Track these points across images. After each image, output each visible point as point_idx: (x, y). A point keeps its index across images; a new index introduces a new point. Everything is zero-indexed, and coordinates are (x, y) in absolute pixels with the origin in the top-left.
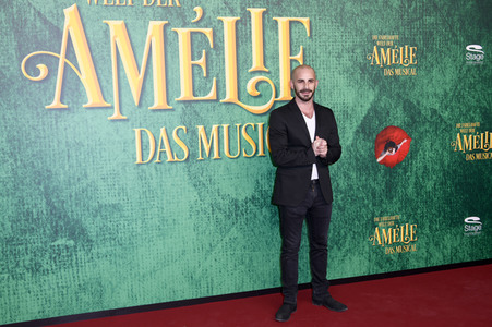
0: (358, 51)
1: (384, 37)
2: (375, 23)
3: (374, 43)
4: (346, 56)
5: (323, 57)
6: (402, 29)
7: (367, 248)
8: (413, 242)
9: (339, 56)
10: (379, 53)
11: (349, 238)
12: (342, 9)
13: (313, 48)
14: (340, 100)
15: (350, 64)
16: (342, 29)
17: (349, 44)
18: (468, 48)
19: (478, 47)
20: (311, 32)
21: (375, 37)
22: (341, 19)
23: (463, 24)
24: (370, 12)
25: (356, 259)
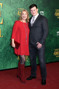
0: (14, 12)
1: (21, 9)
2: (18, 5)
3: (18, 10)
4: (11, 13)
5: (6, 13)
6: (25, 7)
7: (16, 61)
8: (27, 59)
9: (10, 13)
10: (19, 13)
11: (12, 58)
12: (10, 1)
13: (3, 11)
14: (10, 24)
15: (12, 15)
16: (10, 6)
17: (12, 10)
18: (40, 12)
19: (43, 12)
20: (2, 7)
21: (18, 9)
22: (10, 4)
23: (39, 6)
24: (17, 2)
25: (13, 63)
